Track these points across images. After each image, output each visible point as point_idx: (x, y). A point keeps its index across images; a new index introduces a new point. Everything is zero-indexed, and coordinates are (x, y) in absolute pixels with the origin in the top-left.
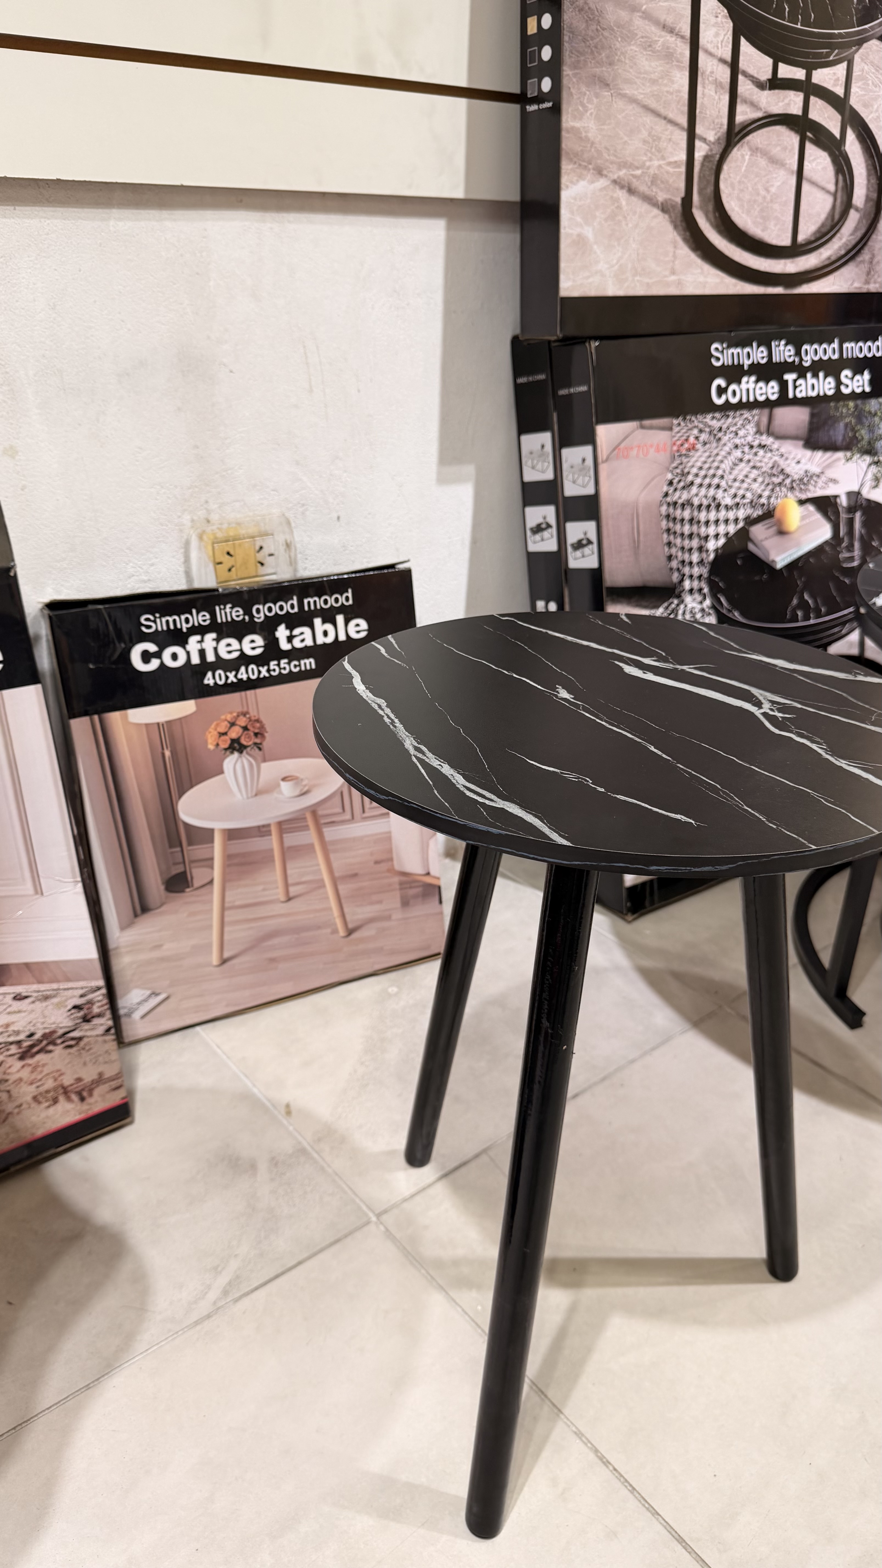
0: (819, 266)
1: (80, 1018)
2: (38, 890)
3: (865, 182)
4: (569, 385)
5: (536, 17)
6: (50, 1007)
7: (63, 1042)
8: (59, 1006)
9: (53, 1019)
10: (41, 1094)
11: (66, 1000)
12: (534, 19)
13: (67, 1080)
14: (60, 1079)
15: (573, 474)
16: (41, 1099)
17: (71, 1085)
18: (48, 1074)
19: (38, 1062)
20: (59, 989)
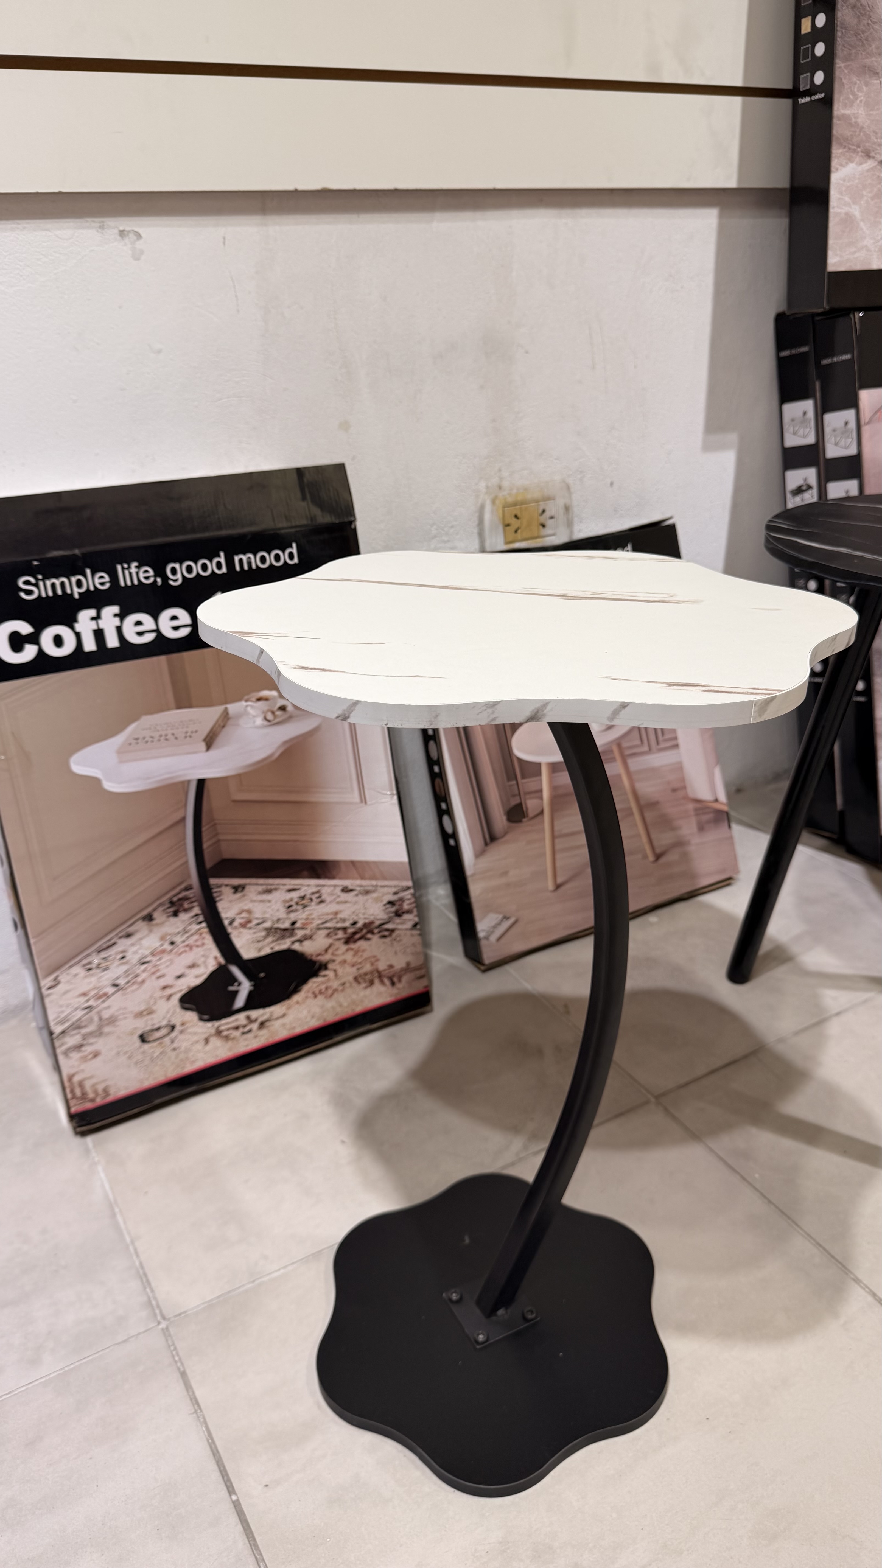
1: (392, 913)
2: (363, 800)
4: (832, 355)
5: (810, 18)
6: (370, 901)
7: (379, 932)
8: (377, 900)
9: (371, 911)
10: (360, 976)
11: (383, 896)
12: (808, 20)
13: (382, 966)
14: (376, 963)
15: (835, 437)
16: (360, 979)
17: (385, 970)
18: (366, 959)
19: (359, 947)
20: (377, 886)
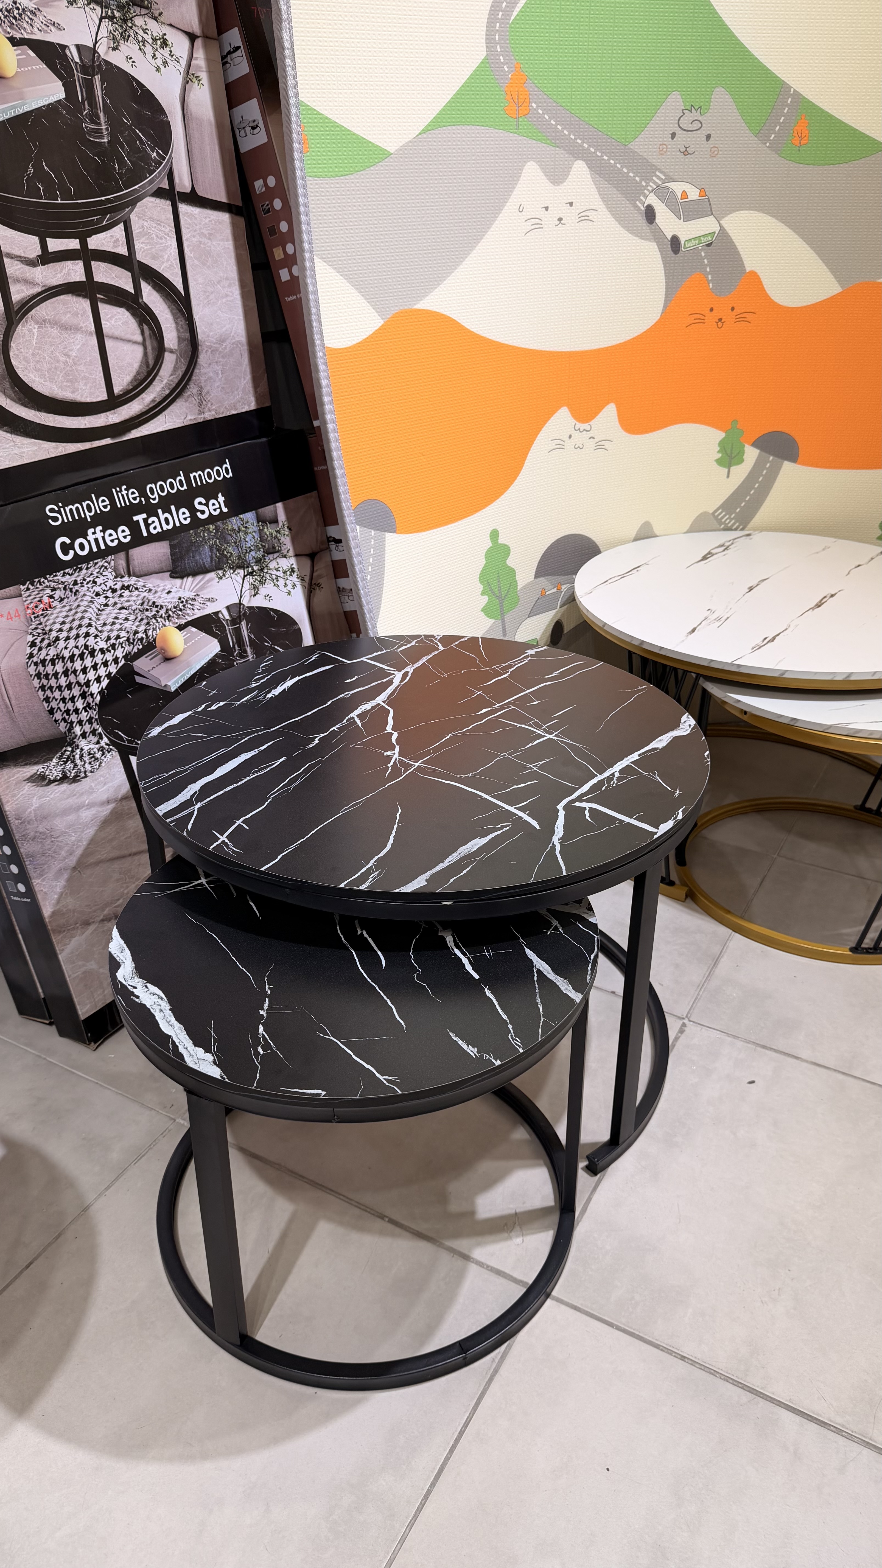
0: (144, 410)
3: (174, 325)
